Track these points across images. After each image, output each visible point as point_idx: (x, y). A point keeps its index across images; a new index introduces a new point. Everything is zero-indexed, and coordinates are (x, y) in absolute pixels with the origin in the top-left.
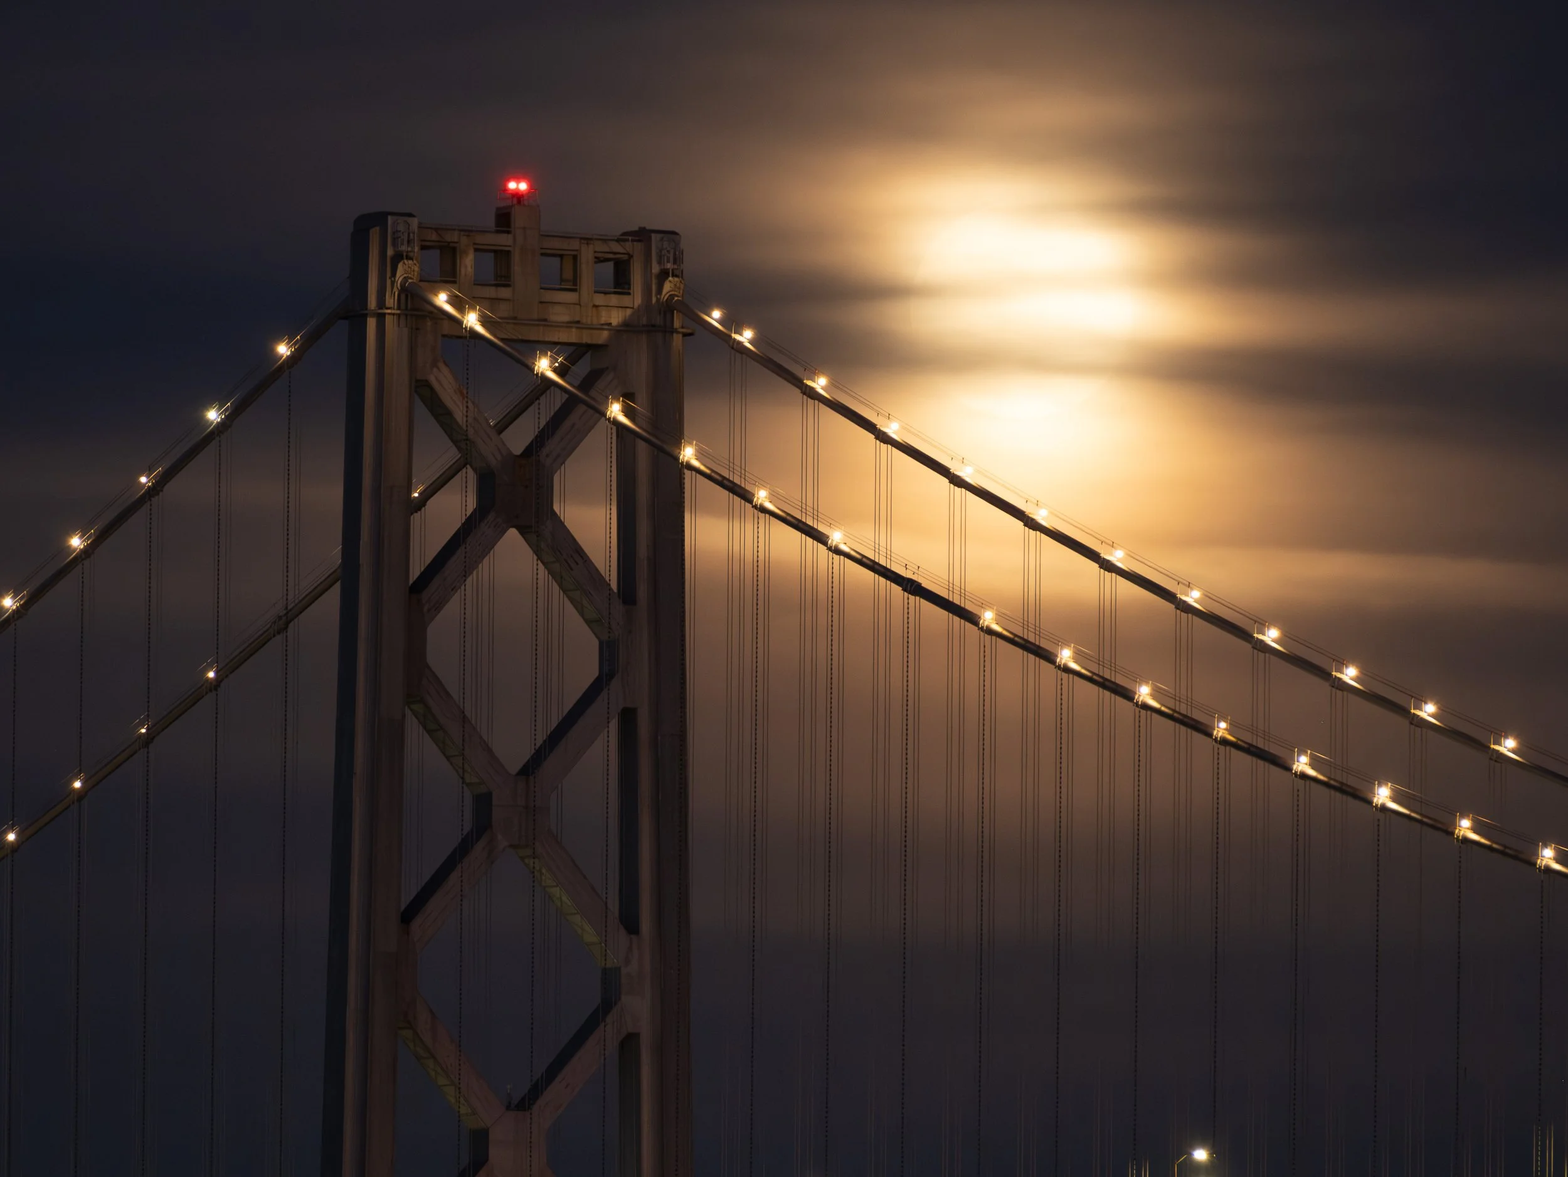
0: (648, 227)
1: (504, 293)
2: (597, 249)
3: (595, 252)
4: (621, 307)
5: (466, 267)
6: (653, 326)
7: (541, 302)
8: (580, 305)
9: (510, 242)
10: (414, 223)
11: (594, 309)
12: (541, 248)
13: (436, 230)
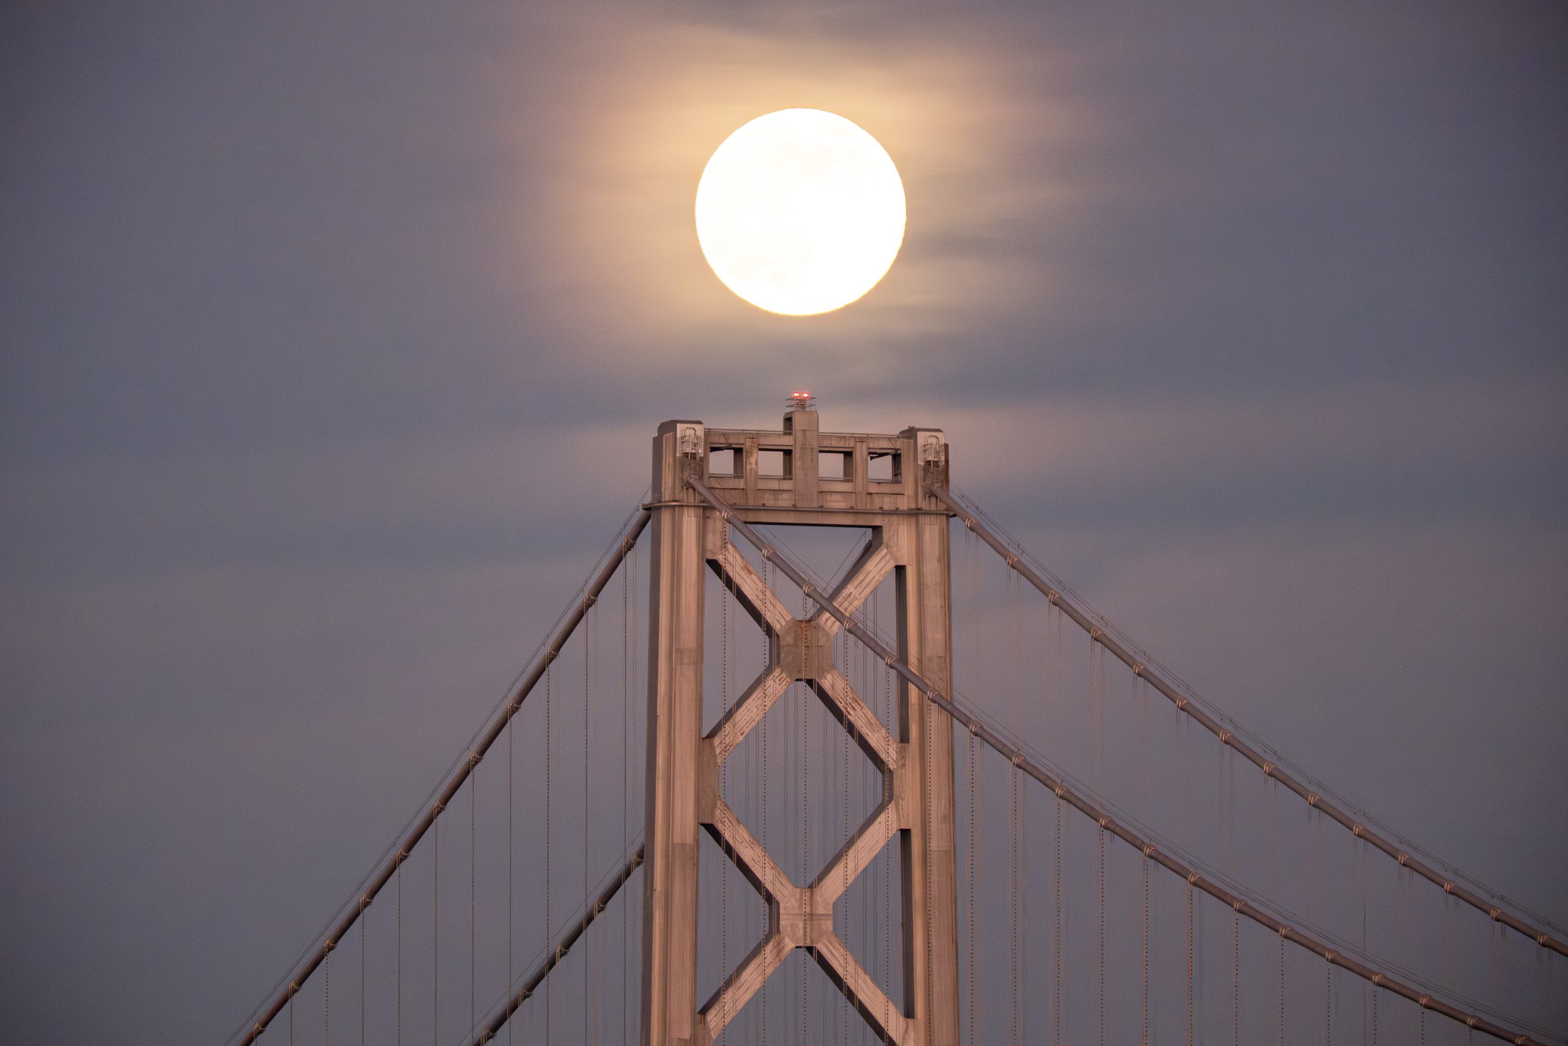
0: (916, 427)
1: (787, 485)
2: (871, 446)
3: (869, 448)
4: (893, 494)
5: (751, 464)
6: (918, 509)
7: (820, 492)
8: (856, 493)
9: (791, 443)
10: (700, 430)
11: (869, 496)
12: (820, 447)
13: (724, 435)
